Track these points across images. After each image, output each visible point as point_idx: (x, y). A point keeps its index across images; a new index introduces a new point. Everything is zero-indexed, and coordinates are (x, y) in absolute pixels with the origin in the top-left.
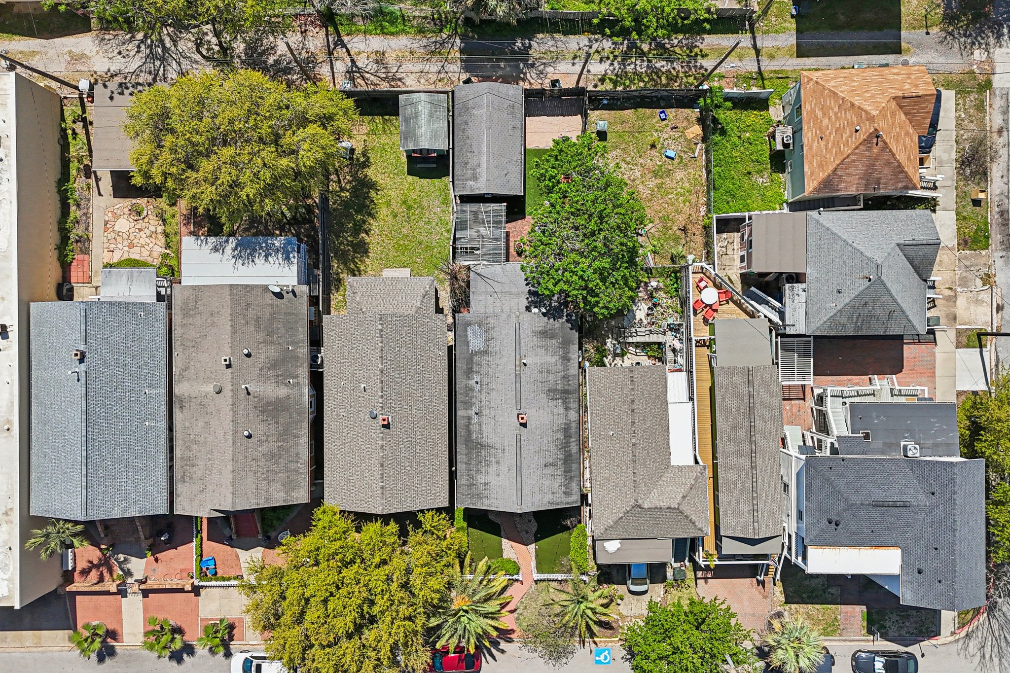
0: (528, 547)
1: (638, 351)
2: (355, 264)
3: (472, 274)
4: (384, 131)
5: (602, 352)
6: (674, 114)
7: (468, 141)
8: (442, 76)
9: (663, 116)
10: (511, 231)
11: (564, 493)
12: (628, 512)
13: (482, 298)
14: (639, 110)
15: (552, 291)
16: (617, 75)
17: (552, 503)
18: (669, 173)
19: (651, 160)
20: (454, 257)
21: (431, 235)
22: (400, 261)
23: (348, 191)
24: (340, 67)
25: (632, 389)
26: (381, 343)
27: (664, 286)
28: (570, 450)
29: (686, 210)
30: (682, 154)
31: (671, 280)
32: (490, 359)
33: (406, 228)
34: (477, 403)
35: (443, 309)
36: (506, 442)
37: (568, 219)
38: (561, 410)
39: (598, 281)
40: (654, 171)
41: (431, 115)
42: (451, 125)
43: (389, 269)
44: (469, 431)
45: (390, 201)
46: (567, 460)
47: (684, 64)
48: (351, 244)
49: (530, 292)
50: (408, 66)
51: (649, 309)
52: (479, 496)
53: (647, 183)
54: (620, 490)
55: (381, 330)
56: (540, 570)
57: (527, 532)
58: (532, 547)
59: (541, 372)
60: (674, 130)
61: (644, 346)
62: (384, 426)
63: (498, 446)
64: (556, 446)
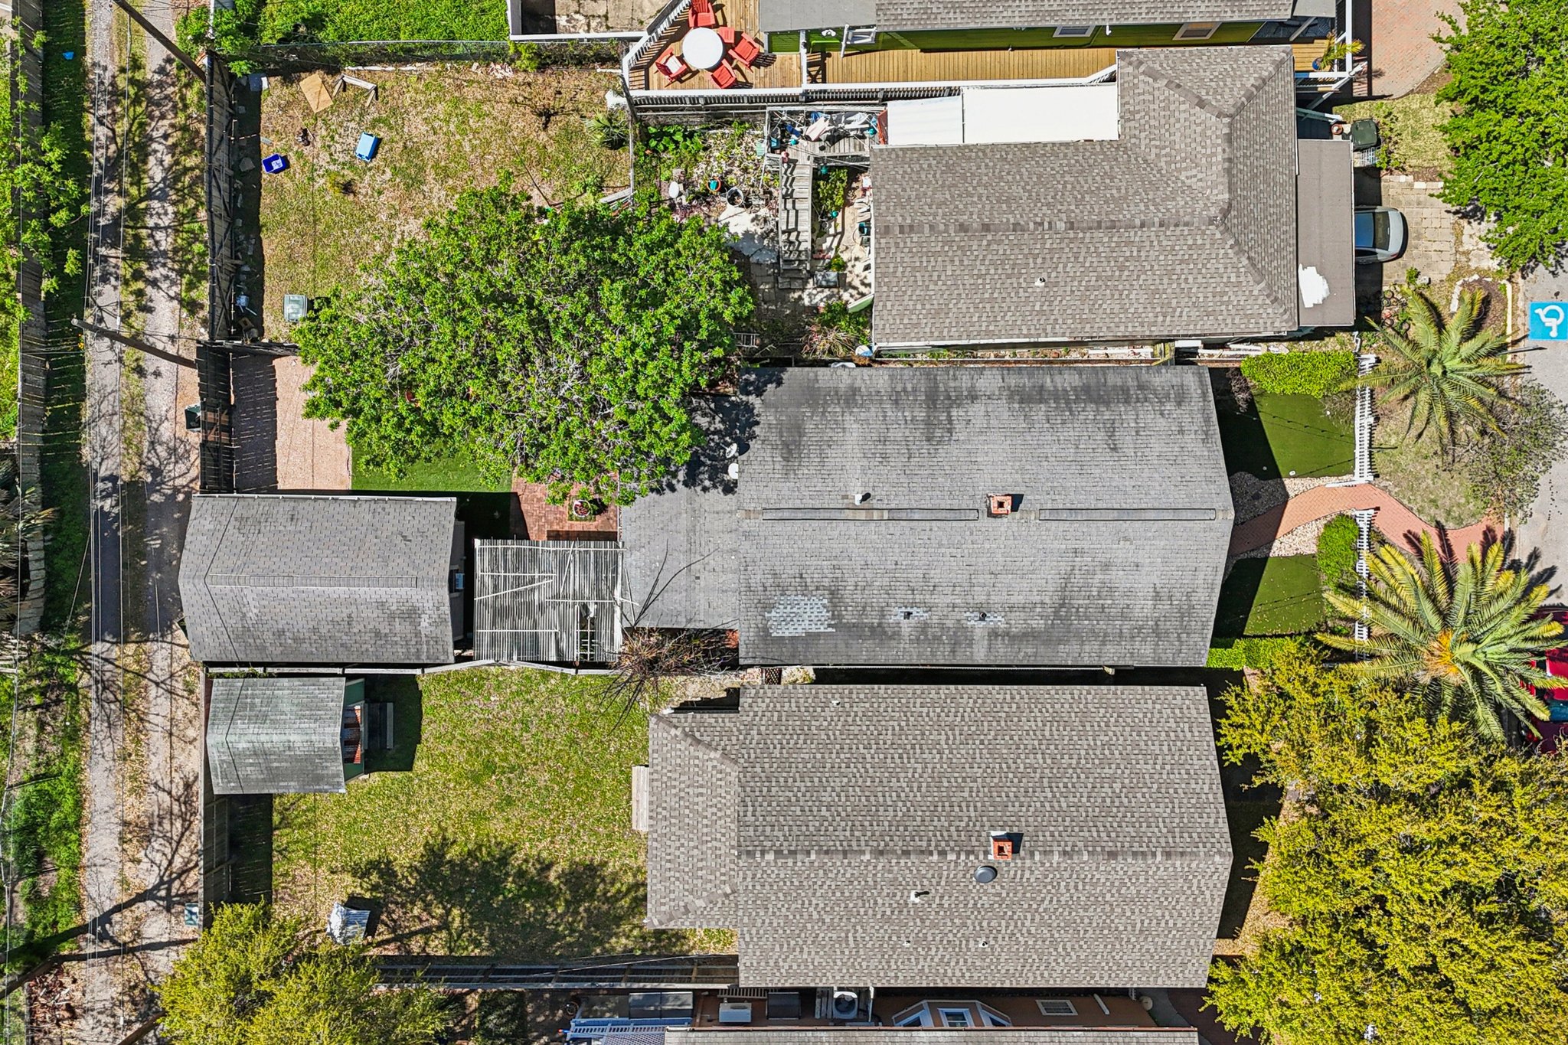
0: (1291, 494)
1: (832, 231)
2: (619, 896)
3: (646, 624)
4: (309, 824)
5: (836, 314)
6: (272, 137)
7: (323, 631)
8: (179, 686)
9: (276, 165)
10: (547, 528)
11: (1179, 404)
12: (1237, 242)
13: (701, 600)
14: (262, 219)
15: (683, 428)
16: (181, 273)
17: (1206, 433)
18: (411, 150)
19: (380, 193)
20: (603, 665)
21: (556, 716)
22: (614, 790)
23: (448, 912)
24: (157, 927)
25: (932, 227)
26: (808, 853)
27: (678, 166)
28: (1075, 389)
29: (500, 110)
30: (368, 118)
31: (666, 149)
32: (851, 581)
33: (537, 776)
34: (956, 615)
35: (727, 690)
36: (1056, 545)
37: (505, 385)
38: (977, 409)
39: (661, 310)
40: (408, 187)
41: (262, 719)
42: (286, 670)
43: (634, 817)
44: (1025, 635)
45: (472, 813)
46: (1100, 397)
47: (157, 113)
48: (573, 904)
49: (691, 481)
50: (156, 766)
51: (732, 201)
52: (1186, 613)
53: (435, 202)
54: (1182, 262)
55: (779, 853)
56: (1344, 467)
57: (1257, 497)
58: (1293, 485)
59: (885, 457)
60: (310, 138)
61: (821, 214)
62: (1015, 850)
63: (1064, 566)
64: (1064, 423)
